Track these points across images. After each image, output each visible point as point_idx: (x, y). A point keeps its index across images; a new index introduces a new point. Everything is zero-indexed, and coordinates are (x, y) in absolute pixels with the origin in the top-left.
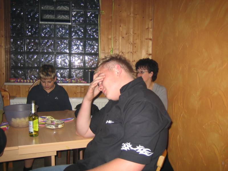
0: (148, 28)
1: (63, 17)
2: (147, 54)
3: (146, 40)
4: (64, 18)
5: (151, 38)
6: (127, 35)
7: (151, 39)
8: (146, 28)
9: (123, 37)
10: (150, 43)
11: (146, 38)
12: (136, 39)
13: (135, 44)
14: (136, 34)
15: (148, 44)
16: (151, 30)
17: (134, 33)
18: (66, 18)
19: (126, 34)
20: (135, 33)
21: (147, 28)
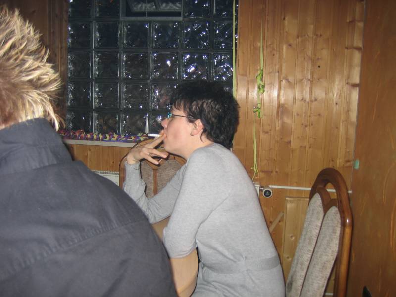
0: (353, 22)
1: (171, 7)
2: (348, 83)
3: (346, 50)
4: (174, 9)
5: (361, 45)
6: (300, 39)
7: (358, 49)
8: (348, 21)
9: (290, 45)
10: (357, 57)
11: (346, 45)
12: (322, 49)
13: (318, 59)
14: (321, 35)
15: (351, 59)
16: (361, 25)
17: (317, 35)
18: (178, 7)
19: (298, 37)
20: (319, 34)
21: (350, 22)
